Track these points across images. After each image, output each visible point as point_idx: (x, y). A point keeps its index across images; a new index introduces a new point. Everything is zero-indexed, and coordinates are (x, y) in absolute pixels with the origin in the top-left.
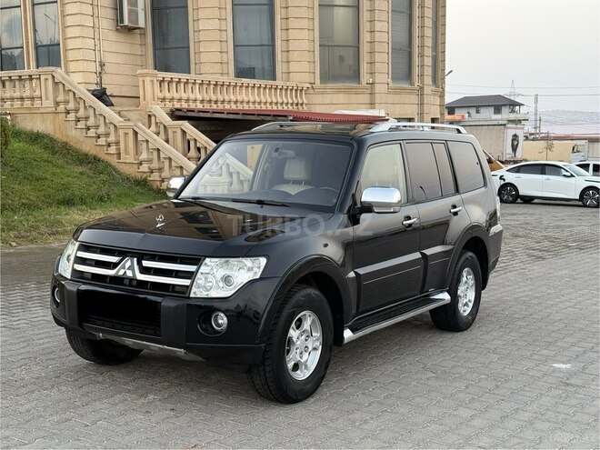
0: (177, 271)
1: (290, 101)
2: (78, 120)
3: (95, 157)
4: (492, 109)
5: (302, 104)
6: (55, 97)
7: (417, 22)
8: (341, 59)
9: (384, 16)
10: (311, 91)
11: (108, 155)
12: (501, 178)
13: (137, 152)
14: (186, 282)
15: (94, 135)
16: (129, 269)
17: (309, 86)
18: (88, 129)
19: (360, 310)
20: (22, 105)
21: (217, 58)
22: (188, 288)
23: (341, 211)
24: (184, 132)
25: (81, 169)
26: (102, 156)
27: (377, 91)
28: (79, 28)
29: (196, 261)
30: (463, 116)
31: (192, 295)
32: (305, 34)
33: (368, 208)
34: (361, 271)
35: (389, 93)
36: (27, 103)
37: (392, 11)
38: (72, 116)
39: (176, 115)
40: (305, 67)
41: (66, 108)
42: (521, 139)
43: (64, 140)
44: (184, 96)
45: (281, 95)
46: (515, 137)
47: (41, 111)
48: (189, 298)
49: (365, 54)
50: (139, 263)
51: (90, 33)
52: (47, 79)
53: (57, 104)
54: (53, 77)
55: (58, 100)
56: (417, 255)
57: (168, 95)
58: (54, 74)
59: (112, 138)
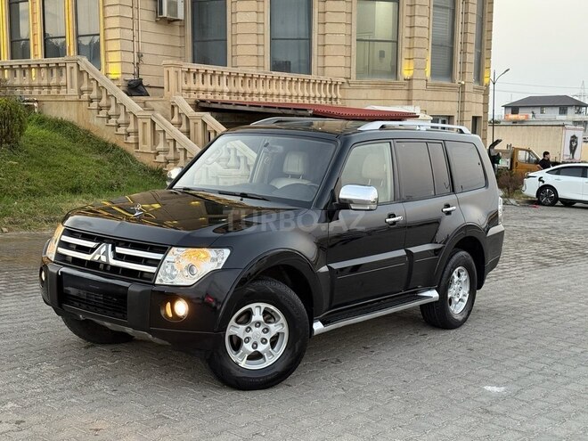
0: (146, 259)
1: (324, 96)
2: (100, 109)
3: (114, 146)
4: (558, 109)
5: (336, 99)
6: (79, 86)
7: (460, 18)
8: (382, 54)
9: (425, 11)
10: (347, 86)
11: (126, 144)
12: (540, 179)
13: (155, 142)
14: (152, 269)
15: (114, 124)
16: (104, 254)
17: (345, 81)
18: (109, 117)
19: (333, 304)
20: (49, 92)
21: (253, 51)
22: (154, 275)
23: (317, 206)
24: (205, 124)
25: (99, 157)
26: (121, 145)
27: (414, 87)
28: (118, 18)
29: (163, 250)
30: (527, 116)
31: (157, 282)
32: (342, 28)
33: (346, 205)
34: (336, 266)
35: (427, 90)
36: (54, 91)
37: (434, 6)
38: (94, 105)
39: (200, 106)
40: (341, 61)
41: (89, 97)
42: (580, 141)
43: (87, 127)
44: (211, 88)
45: (314, 89)
46: (574, 139)
47: (66, 99)
48: (154, 284)
49: (404, 49)
50: (113, 249)
51: (129, 23)
52: (72, 68)
53: (81, 92)
54: (78, 65)
55: (82, 88)
56: (402, 253)
57: (193, 86)
58: (79, 63)
59: (131, 128)
